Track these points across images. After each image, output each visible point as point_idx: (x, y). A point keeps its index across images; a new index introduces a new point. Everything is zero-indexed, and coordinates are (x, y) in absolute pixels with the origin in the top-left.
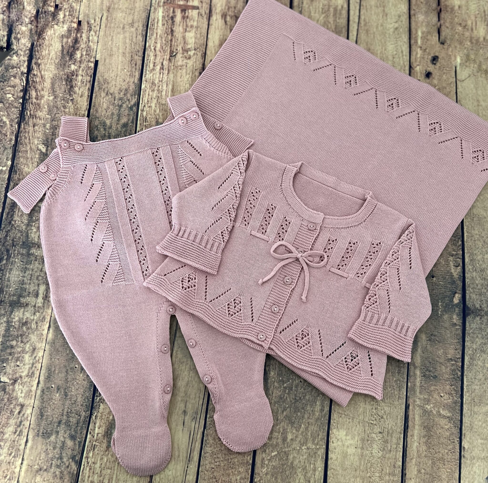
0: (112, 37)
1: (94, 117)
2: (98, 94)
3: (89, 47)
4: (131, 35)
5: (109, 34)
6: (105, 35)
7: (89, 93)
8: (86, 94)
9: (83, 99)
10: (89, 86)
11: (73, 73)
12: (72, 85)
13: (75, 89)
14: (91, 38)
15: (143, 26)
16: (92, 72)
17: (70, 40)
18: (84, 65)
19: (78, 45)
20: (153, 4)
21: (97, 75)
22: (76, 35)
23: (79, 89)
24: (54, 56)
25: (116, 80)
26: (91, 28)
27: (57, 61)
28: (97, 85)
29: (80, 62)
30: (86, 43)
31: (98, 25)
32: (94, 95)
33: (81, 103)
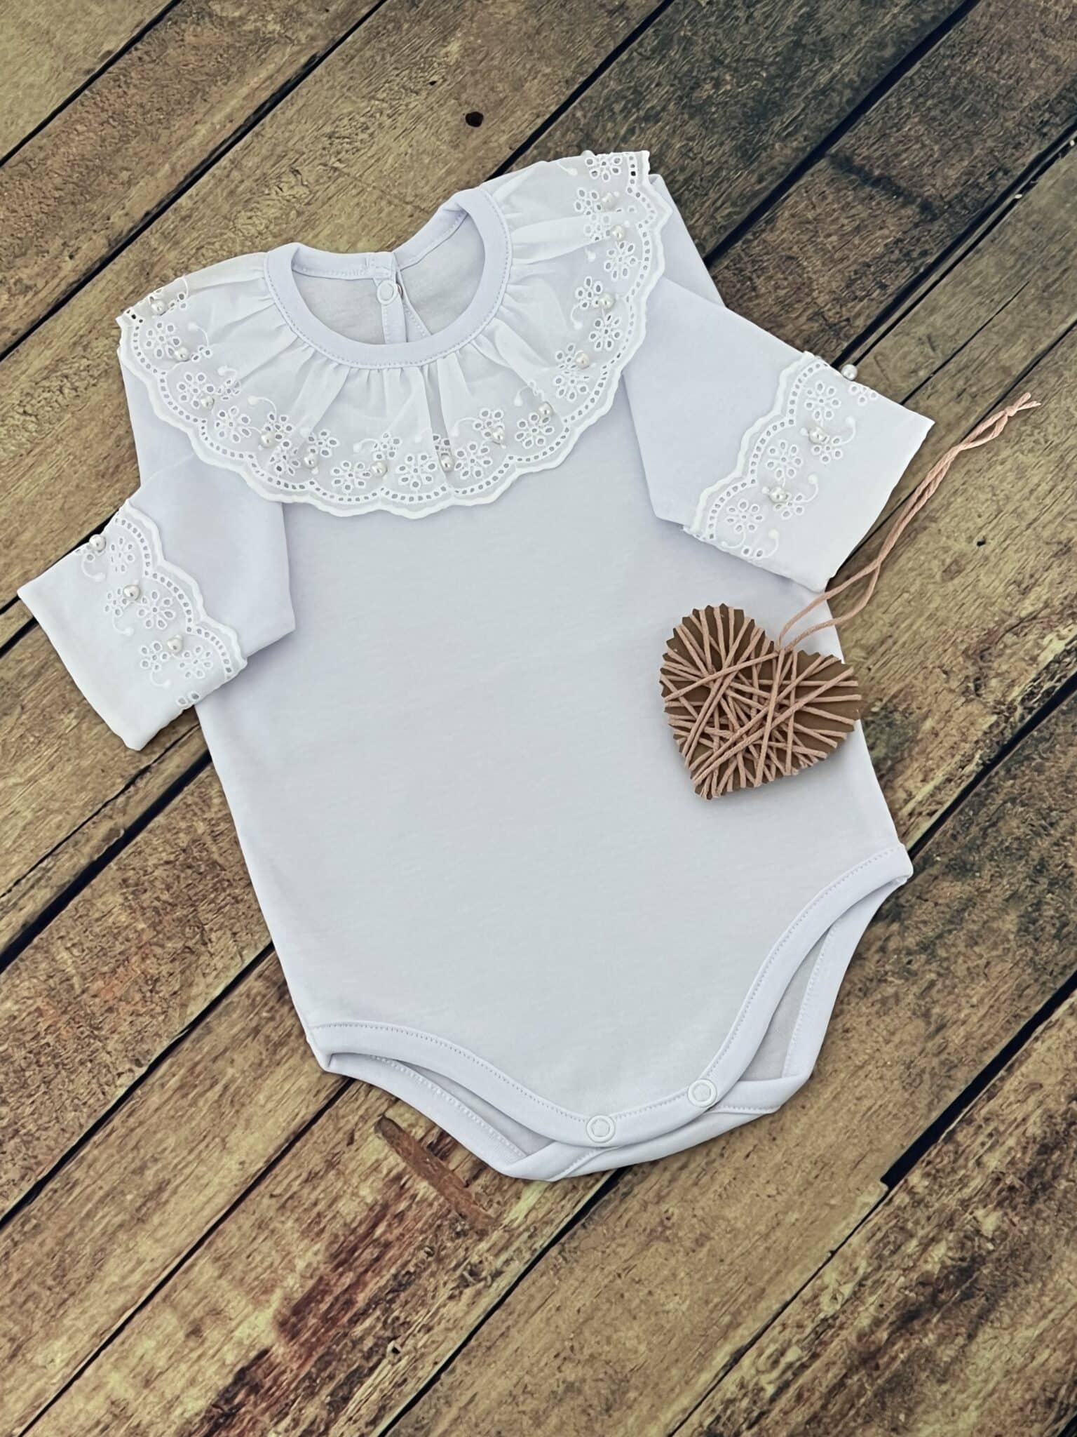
0: (766, 1236)
1: (1046, 977)
2: (973, 1055)
3: (880, 1257)
4: (696, 1191)
5: (772, 1256)
6: (787, 1263)
7: (1002, 1079)
8: (1012, 1084)
9: (1037, 1072)
10: (982, 1108)
11: (1006, 1198)
12: (1039, 1153)
13: (1039, 1132)
14: (847, 1290)
15: (626, 1195)
16: (933, 1151)
17: (930, 1339)
18: (945, 1200)
19: (912, 1295)
20: (527, 1256)
21: (926, 1124)
22: (890, 1342)
23: (1024, 1120)
24: (1028, 1319)
25: (872, 1057)
26: (814, 1331)
27: (1031, 1290)
28: (951, 1089)
29: (950, 1222)
30: (878, 1284)
31: (784, 1326)
32: (988, 1058)
33: (1056, 1064)
